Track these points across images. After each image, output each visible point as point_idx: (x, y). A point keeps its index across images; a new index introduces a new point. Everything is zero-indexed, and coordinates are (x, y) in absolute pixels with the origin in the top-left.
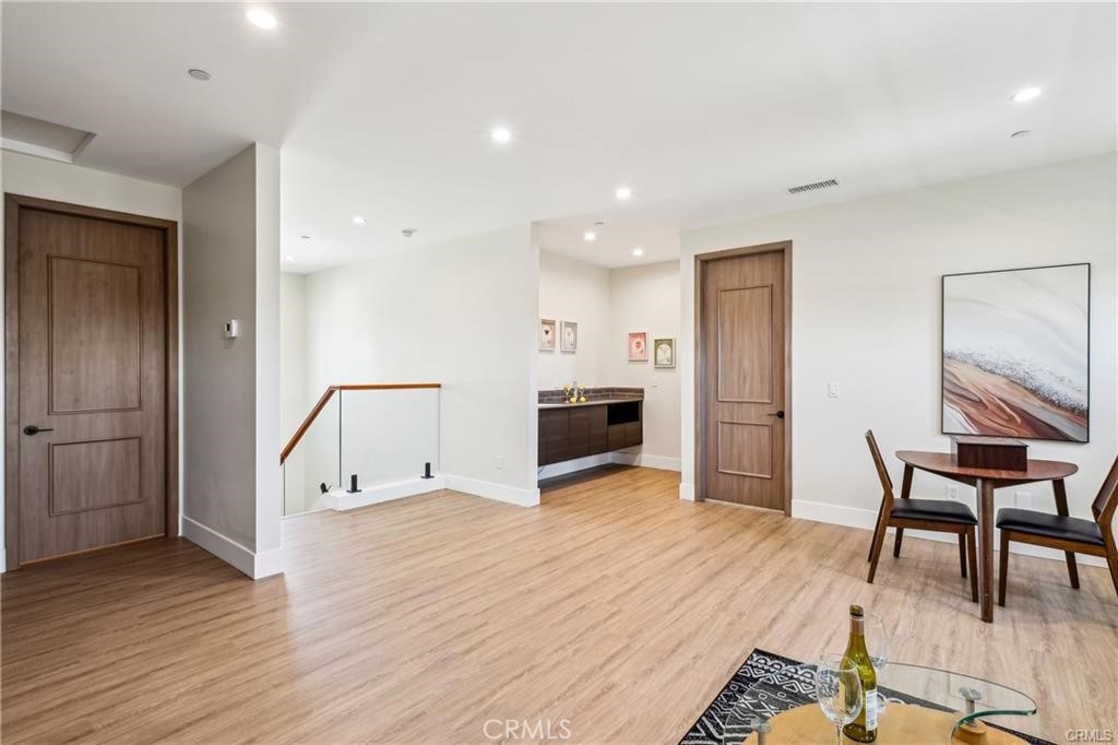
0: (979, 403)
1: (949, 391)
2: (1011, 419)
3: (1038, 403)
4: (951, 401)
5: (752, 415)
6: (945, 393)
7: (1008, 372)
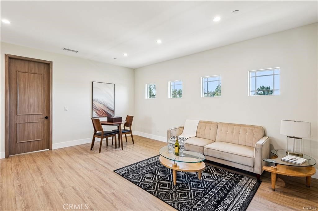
0: (99, 110)
1: (94, 108)
2: (104, 113)
3: (108, 109)
4: (94, 110)
5: (35, 119)
6: (93, 108)
7: (104, 104)
